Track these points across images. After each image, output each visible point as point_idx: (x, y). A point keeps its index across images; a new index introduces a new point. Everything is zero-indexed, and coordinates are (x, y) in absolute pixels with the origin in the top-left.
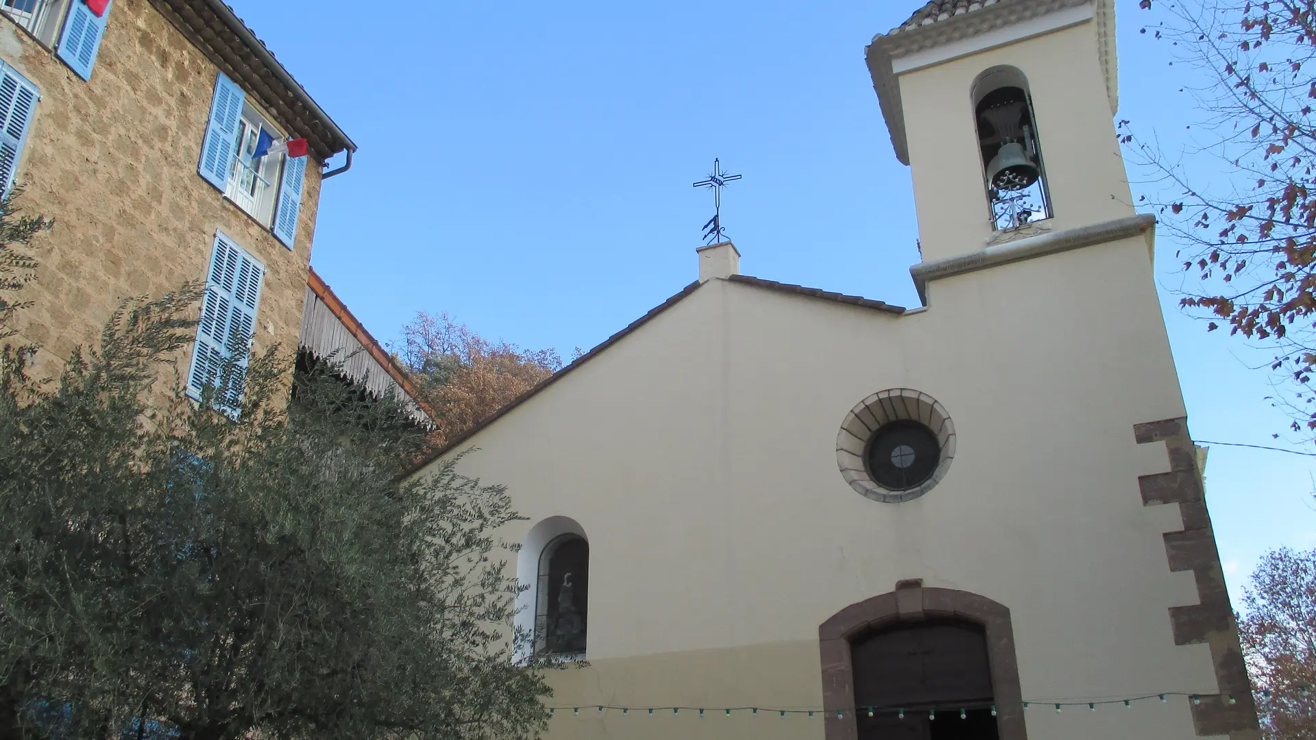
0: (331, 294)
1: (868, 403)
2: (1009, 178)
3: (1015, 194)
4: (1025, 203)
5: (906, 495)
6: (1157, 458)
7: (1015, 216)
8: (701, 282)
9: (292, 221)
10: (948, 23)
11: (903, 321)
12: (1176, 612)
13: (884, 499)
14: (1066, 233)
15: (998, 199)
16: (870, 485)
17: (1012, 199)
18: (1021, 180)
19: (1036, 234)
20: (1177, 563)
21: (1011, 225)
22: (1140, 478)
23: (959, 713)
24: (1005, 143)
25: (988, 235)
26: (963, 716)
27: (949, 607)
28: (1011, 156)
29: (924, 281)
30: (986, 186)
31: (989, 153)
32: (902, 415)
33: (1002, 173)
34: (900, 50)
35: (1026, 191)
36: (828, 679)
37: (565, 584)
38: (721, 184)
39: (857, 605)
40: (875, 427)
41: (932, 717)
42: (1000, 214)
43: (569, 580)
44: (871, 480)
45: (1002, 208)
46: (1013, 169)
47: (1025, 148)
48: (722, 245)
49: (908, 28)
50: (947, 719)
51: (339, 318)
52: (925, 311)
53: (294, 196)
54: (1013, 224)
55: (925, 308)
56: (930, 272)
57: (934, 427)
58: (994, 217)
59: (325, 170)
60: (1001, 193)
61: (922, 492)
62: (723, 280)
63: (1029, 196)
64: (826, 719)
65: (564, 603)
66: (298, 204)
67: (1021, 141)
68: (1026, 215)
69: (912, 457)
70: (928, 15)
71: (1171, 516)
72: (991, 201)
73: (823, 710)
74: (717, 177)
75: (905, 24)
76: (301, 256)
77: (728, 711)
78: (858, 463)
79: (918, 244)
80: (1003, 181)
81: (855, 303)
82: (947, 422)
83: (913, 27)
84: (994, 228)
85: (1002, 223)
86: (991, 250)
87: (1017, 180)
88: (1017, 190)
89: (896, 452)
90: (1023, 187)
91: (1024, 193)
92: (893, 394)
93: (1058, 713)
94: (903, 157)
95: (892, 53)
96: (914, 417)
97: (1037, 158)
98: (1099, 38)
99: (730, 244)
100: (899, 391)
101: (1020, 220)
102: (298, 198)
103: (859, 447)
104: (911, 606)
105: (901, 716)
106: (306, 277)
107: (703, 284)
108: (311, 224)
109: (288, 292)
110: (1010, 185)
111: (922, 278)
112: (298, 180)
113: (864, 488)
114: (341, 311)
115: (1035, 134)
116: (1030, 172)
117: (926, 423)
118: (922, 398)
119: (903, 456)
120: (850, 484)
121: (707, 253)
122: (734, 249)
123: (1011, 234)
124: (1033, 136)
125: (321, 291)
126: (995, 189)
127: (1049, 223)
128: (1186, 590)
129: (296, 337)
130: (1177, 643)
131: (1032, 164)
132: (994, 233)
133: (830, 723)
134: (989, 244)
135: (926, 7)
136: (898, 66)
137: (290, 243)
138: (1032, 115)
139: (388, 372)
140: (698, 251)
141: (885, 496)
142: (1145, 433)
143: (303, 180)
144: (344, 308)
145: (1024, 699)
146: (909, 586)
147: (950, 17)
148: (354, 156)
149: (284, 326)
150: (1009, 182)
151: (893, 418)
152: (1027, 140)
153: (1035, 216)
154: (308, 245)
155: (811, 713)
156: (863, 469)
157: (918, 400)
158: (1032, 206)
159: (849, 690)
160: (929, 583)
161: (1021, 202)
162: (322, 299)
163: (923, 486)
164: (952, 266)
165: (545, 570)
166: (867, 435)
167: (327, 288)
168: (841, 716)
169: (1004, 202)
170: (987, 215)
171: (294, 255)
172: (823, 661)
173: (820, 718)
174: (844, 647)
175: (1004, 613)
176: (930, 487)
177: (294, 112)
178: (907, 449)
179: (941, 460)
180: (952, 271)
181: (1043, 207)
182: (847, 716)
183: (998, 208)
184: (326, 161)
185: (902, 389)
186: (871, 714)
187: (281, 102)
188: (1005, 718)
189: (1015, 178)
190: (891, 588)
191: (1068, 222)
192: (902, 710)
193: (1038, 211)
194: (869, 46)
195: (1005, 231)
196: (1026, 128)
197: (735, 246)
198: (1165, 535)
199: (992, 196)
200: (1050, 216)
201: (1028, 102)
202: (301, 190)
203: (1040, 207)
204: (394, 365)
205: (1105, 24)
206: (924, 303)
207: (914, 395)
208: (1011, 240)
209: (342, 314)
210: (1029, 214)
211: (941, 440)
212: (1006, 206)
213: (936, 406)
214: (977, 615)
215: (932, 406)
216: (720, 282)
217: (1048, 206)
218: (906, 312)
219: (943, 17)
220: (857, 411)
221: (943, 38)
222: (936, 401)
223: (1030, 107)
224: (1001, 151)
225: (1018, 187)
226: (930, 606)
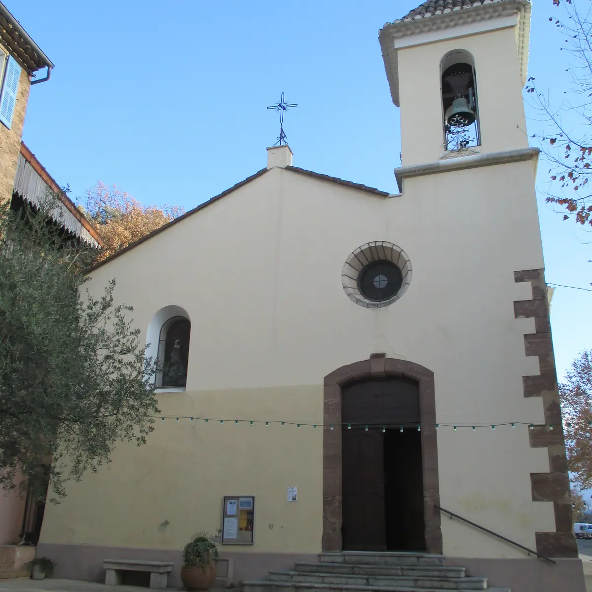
0: (35, 159)
1: (363, 248)
2: (457, 119)
3: (460, 129)
4: (465, 135)
5: (381, 304)
6: (525, 292)
7: (459, 143)
8: (268, 169)
9: (10, 110)
10: (430, 19)
11: (387, 201)
12: (526, 379)
13: (368, 306)
14: (487, 155)
15: (450, 132)
16: (360, 297)
17: (458, 132)
18: (464, 121)
19: (470, 154)
20: (529, 352)
21: (456, 148)
22: (514, 302)
23: (400, 429)
24: (457, 98)
25: (443, 153)
26: (402, 431)
27: (400, 369)
28: (460, 106)
29: (401, 178)
30: (444, 123)
31: (447, 103)
32: (382, 257)
33: (454, 116)
34: (400, 34)
35: (466, 128)
36: (327, 407)
37: (175, 346)
38: (284, 109)
39: (347, 366)
40: (366, 263)
41: (384, 431)
42: (450, 141)
43: (178, 344)
44: (362, 294)
45: (452, 137)
46: (460, 114)
47: (468, 102)
48: (282, 146)
49: (406, 20)
50: (392, 433)
51: (40, 176)
52: (401, 196)
53: (12, 94)
54: (458, 148)
55: (401, 194)
56: (406, 172)
57: (400, 265)
58: (446, 142)
59: (33, 79)
60: (452, 128)
61: (390, 303)
62: (282, 168)
63: (467, 131)
64: (324, 430)
65: (175, 357)
66: (15, 99)
67: (467, 97)
68: (465, 143)
69: (386, 282)
70: (419, 13)
71: (529, 325)
72: (446, 133)
73: (323, 424)
74: (282, 104)
75: (404, 17)
76: (16, 133)
77: (267, 423)
78: (354, 284)
79: (401, 155)
80: (453, 121)
81: (360, 188)
82: (408, 263)
83: (409, 19)
84: (446, 149)
85: (451, 146)
86: (443, 162)
87: (462, 121)
88: (462, 127)
89: (377, 278)
90: (465, 125)
91: (465, 129)
92: (378, 244)
93: (455, 431)
94: (396, 101)
95: (395, 35)
96: (390, 259)
97: (475, 109)
98: (520, 38)
99: (288, 146)
100: (382, 243)
101: (461, 145)
102: (14, 96)
103: (355, 274)
104: (378, 368)
105: (367, 429)
106: (19, 147)
107: (269, 170)
108: (23, 113)
109: (7, 156)
110: (458, 124)
111: (401, 176)
112: (15, 84)
113: (356, 298)
114: (41, 171)
115: (476, 93)
116: (470, 117)
117: (396, 263)
118: (395, 248)
119: (380, 281)
120: (349, 295)
121: (273, 151)
122: (290, 149)
123: (455, 154)
124: (474, 95)
125: (28, 157)
126: (449, 125)
127: (478, 149)
128: (533, 366)
129: (12, 185)
130: (525, 396)
131: (472, 112)
132: (446, 152)
133: (326, 432)
134: (442, 158)
135: (418, 8)
136: (398, 44)
137: (9, 125)
138: (475, 82)
139: (71, 211)
140: (267, 150)
141: (368, 304)
142: (520, 277)
143: (18, 84)
144: (43, 169)
145: (437, 422)
146: (378, 357)
147: (432, 15)
148: (52, 71)
149: (4, 178)
150: (457, 121)
151: (376, 258)
152: (471, 97)
153: (471, 144)
154: (20, 127)
155: (315, 426)
156: (357, 288)
157: (392, 249)
158: (469, 137)
159: (338, 414)
160: (389, 355)
161: (463, 134)
162: (30, 162)
163: (391, 299)
164: (419, 170)
165: (163, 337)
166: (360, 268)
167: (33, 156)
168: (332, 428)
169: (453, 133)
170: (442, 141)
171: (11, 133)
172: (325, 398)
173: (320, 430)
174: (337, 390)
175: (430, 374)
176: (394, 300)
177: (13, 38)
178: (383, 277)
179: (403, 285)
180: (418, 173)
181: (476, 139)
182: (335, 429)
183: (449, 136)
184: (34, 73)
185: (383, 242)
186: (350, 428)
187: (4, 31)
188: (425, 433)
189: (461, 119)
190: (368, 358)
191: (489, 149)
192: (368, 426)
193: (472, 141)
194: (381, 30)
195: (452, 151)
196: (470, 89)
197: (291, 148)
198: (525, 335)
199: (447, 129)
200: (479, 144)
201: (474, 74)
202: (17, 91)
203: (474, 138)
204: (75, 207)
205: (524, 30)
206: (401, 190)
207: (390, 246)
208: (454, 157)
209: (42, 173)
210: (467, 143)
211: (404, 273)
212: (454, 136)
213: (402, 253)
214: (415, 375)
215: (400, 253)
216: (280, 169)
217: (479, 139)
218: (389, 196)
219: (428, 15)
220: (355, 253)
221: (426, 29)
222: (402, 250)
223: (474, 77)
224: (455, 102)
225: (462, 125)
226: (389, 368)
